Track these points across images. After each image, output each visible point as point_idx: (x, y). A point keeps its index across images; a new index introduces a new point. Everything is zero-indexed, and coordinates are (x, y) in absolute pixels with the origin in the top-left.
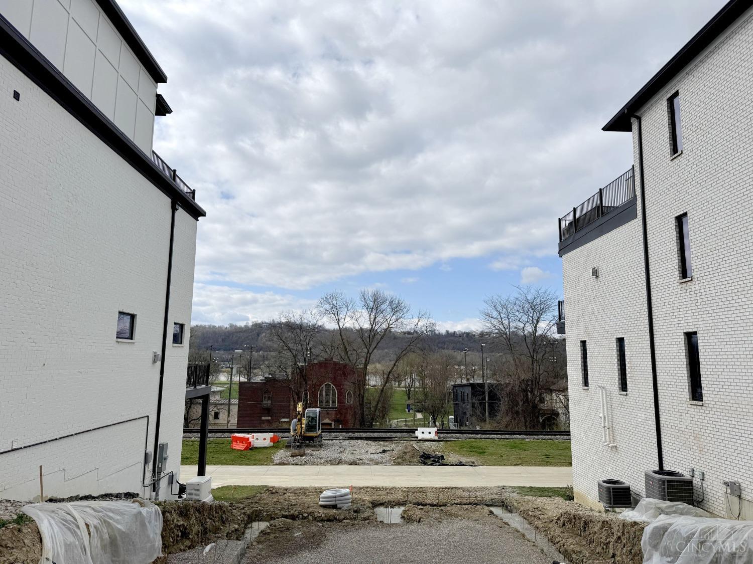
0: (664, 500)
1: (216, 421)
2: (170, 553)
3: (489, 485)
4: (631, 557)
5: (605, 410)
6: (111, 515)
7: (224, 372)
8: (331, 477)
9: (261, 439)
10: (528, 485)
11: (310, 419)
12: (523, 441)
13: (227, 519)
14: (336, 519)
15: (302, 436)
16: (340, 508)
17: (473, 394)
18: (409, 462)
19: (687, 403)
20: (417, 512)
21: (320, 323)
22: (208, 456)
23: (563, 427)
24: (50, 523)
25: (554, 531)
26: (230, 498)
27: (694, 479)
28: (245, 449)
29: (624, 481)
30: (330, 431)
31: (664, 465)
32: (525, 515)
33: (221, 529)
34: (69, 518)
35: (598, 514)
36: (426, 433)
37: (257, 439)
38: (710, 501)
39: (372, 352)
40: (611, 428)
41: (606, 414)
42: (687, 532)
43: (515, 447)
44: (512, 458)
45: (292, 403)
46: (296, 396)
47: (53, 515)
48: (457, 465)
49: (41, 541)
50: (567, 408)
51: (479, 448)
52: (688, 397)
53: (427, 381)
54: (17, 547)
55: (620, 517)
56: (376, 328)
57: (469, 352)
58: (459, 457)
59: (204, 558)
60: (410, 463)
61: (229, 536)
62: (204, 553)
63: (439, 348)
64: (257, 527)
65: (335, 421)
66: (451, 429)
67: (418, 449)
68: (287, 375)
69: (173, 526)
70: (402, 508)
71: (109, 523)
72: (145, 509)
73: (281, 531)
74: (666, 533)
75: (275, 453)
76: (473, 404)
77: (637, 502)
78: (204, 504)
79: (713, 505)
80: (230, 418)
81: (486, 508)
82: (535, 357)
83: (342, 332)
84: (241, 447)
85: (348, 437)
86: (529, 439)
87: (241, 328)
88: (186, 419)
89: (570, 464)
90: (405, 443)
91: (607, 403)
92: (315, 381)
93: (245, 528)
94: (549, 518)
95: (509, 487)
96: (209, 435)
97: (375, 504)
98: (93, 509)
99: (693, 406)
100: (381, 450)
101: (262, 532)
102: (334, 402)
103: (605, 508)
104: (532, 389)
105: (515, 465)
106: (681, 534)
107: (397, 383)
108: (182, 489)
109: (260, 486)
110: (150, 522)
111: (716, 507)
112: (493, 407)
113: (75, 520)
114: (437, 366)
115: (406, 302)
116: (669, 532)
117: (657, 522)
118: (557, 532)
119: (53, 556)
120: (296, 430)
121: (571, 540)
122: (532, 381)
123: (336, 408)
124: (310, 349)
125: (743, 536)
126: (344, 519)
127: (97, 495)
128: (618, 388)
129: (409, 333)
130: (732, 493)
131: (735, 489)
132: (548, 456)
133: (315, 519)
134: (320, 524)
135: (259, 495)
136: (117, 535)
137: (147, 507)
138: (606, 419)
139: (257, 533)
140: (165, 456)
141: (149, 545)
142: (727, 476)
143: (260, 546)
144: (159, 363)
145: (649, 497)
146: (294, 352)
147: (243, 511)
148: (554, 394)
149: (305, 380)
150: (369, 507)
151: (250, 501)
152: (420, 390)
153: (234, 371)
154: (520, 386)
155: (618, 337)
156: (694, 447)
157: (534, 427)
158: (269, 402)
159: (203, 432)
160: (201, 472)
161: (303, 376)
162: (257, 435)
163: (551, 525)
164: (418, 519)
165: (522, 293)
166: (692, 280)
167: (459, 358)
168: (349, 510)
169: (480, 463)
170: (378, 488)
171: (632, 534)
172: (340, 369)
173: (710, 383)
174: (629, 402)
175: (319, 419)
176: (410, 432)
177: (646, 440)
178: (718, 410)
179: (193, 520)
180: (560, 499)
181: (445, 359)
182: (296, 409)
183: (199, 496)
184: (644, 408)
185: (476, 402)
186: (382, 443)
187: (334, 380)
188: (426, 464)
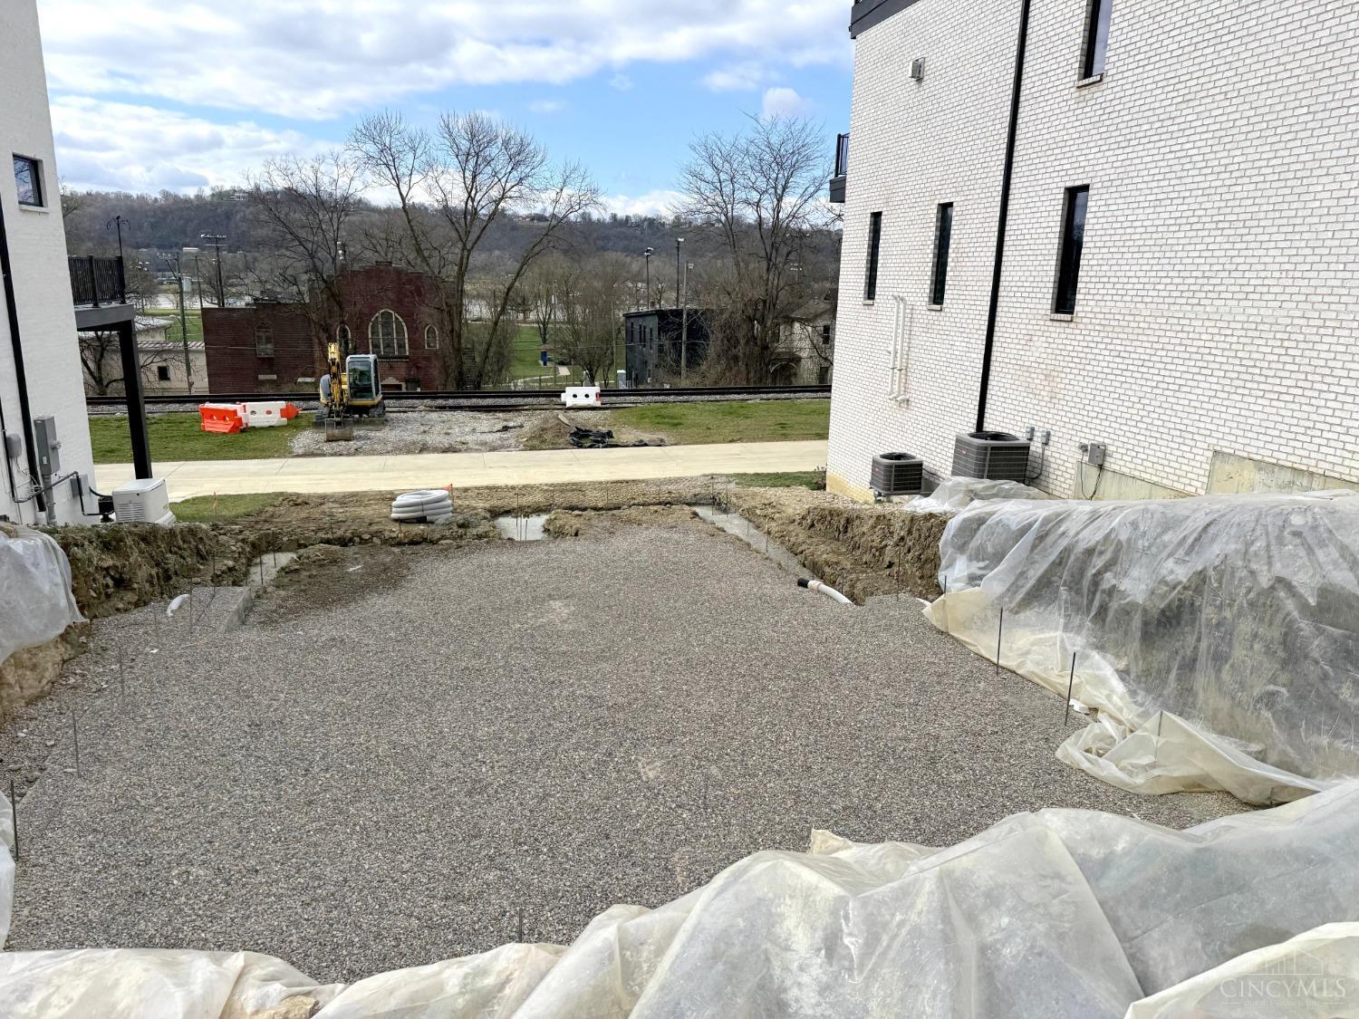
0: (982, 477)
1: (165, 384)
2: (95, 617)
3: (688, 474)
4: (919, 565)
5: (899, 339)
7: (166, 291)
8: (410, 473)
9: (261, 413)
10: (751, 471)
11: (357, 375)
12: (744, 404)
13: (209, 553)
14: (425, 540)
15: (344, 405)
16: (432, 523)
17: (661, 330)
18: (553, 444)
19: (1045, 317)
20: (572, 521)
22: (153, 444)
25: (797, 535)
26: (212, 517)
27: (1032, 443)
28: (232, 431)
29: (914, 454)
30: (399, 397)
31: (985, 425)
32: (749, 515)
33: (199, 570)
35: (866, 506)
36: (581, 395)
37: (253, 412)
38: (1051, 475)
39: (473, 247)
40: (904, 370)
41: (899, 347)
42: (1020, 523)
43: (731, 413)
44: (726, 431)
45: (317, 348)
46: (324, 336)
48: (635, 446)
51: (672, 418)
52: (1049, 307)
53: (578, 310)
55: (905, 508)
56: (478, 198)
57: (654, 255)
58: (638, 433)
59: (170, 619)
60: (555, 446)
61: (217, 580)
62: (169, 611)
63: (598, 249)
64: (272, 562)
65: (407, 381)
66: (621, 388)
67: (567, 422)
68: (300, 294)
69: (91, 570)
70: (544, 518)
72: (19, 541)
73: (321, 566)
74: (983, 527)
75: (294, 436)
76: (661, 347)
77: (933, 486)
78: (155, 529)
79: (1056, 482)
80: (193, 378)
81: (686, 508)
82: (773, 259)
83: (409, 211)
84: (223, 427)
85: (437, 407)
86: (755, 399)
87: (187, 201)
89: (823, 435)
90: (544, 414)
91: (904, 325)
92: (359, 306)
93: (249, 564)
94: (788, 518)
95: (722, 475)
96: (148, 407)
97: (495, 513)
99: (1055, 323)
100: (499, 427)
101: (283, 569)
102: (401, 346)
103: (879, 496)
104: (762, 316)
105: (730, 441)
106: (1008, 526)
107: (521, 315)
108: (106, 505)
109: (269, 494)
110: (36, 565)
111: (1059, 484)
112: (695, 350)
114: (596, 284)
115: (537, 140)
116: (989, 525)
117: (969, 511)
118: (802, 537)
120: (330, 395)
121: (822, 547)
122: (765, 302)
123: (407, 357)
125: (1112, 522)
126: (440, 539)
128: (927, 299)
129: (540, 218)
130: (1090, 461)
131: (1097, 456)
132: (783, 426)
133: (385, 542)
134: (396, 550)
135: (271, 509)
137: (23, 537)
138: (898, 355)
139: (274, 573)
140: (51, 442)
141: (46, 605)
142: (1088, 436)
143: (283, 593)
145: (958, 475)
146: (309, 245)
147: (240, 537)
148: (797, 325)
149: (340, 304)
150: (485, 518)
151: (253, 519)
152: (566, 325)
153: (186, 286)
154: (742, 312)
155: (942, 202)
156: (1042, 393)
157: (760, 380)
158: (270, 347)
159: (134, 400)
160: (143, 472)
161: (333, 296)
162: (252, 406)
163: (791, 528)
164: (574, 532)
165: (761, 130)
166: (1101, 80)
167: (635, 267)
168: (448, 525)
169: (673, 440)
170: (498, 487)
171: (925, 532)
172: (410, 281)
173: (1093, 280)
174: (942, 323)
175: (376, 377)
176: (550, 396)
177: (962, 386)
178: (1097, 328)
179: (135, 557)
180: (804, 488)
181: (609, 269)
182: (326, 357)
183: (143, 515)
184: (967, 331)
185: (667, 344)
186: (501, 415)
187: (398, 305)
188: (580, 446)
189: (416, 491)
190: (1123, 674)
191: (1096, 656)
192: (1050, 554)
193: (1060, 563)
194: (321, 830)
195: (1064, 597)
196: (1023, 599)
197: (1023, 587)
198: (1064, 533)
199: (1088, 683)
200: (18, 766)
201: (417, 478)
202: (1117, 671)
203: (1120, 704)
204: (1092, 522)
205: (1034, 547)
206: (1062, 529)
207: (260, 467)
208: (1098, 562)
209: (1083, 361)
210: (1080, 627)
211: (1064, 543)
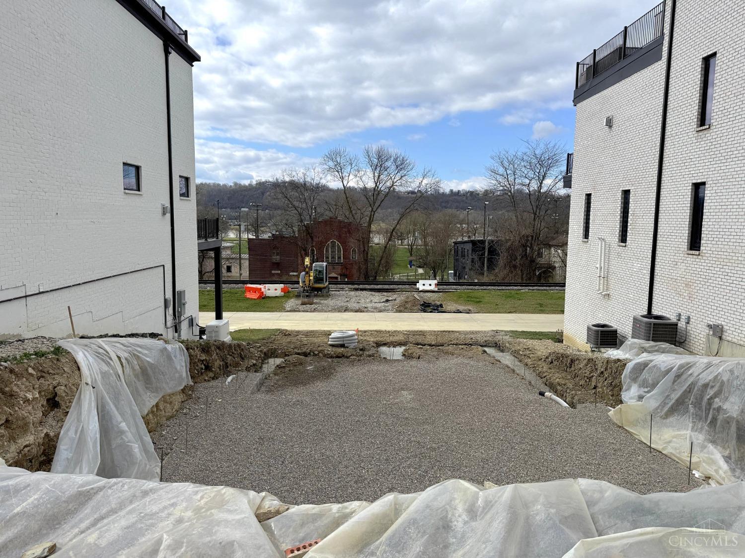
0: (649, 340)
1: (229, 274)
2: (196, 383)
3: (483, 329)
4: (611, 388)
5: (603, 261)
6: (139, 349)
7: (232, 229)
8: (338, 322)
9: (273, 290)
10: (520, 330)
11: (317, 273)
12: (518, 292)
13: (245, 356)
14: (343, 356)
15: (310, 287)
16: (347, 347)
17: (473, 250)
19: (683, 252)
20: (417, 351)
21: (323, 182)
22: (224, 304)
23: (558, 279)
24: (85, 355)
25: (543, 367)
26: (247, 339)
27: (679, 322)
28: (259, 298)
29: (613, 325)
30: (337, 283)
31: (653, 310)
32: (515, 354)
33: (240, 364)
34: (101, 351)
35: (584, 353)
36: (427, 285)
37: (269, 289)
38: (692, 341)
39: (376, 210)
40: (606, 278)
41: (602, 265)
42: (666, 367)
43: (510, 297)
44: (508, 307)
45: (300, 258)
46: (303, 252)
47: (86, 348)
48: (454, 312)
49: (79, 369)
50: (564, 262)
51: (477, 298)
52: (686, 247)
53: (429, 239)
54: (58, 374)
55: (605, 355)
56: (380, 186)
57: (472, 211)
58: (457, 306)
59: (227, 386)
60: (411, 311)
61: (248, 369)
62: (227, 383)
63: (442, 208)
64: (273, 363)
65: (341, 275)
66: (450, 281)
67: (419, 298)
68: (294, 232)
69: (196, 361)
70: (403, 348)
71: (138, 357)
72: (170, 345)
73: (295, 366)
74: (646, 368)
75: (286, 301)
76: (473, 259)
77: (622, 343)
78: (223, 343)
79: (694, 345)
80: (242, 271)
81: (480, 348)
82: (537, 214)
83: (346, 191)
84: (254, 296)
85: (354, 289)
86: (525, 290)
87: (245, 186)
88: (200, 272)
89: (562, 312)
90: (407, 294)
91: (605, 253)
92: (320, 238)
93: (262, 364)
94: (538, 357)
95: (502, 331)
96: (224, 286)
97: (379, 344)
98: (122, 344)
99: (690, 256)
100: (384, 300)
101: (278, 366)
102: (339, 258)
103: (592, 348)
104: (531, 244)
105: (509, 313)
106: (660, 368)
107: (400, 242)
108: (202, 331)
109: (274, 329)
110: (175, 356)
111: (696, 346)
112: (491, 262)
113: (107, 352)
114: (440, 225)
115: (411, 158)
116: (650, 368)
117: (639, 359)
118: (545, 369)
119: (92, 382)
120: (304, 282)
121: (557, 375)
122: (532, 236)
123: (341, 263)
124: (315, 208)
125: (718, 369)
126: (351, 356)
127: (124, 335)
128: (617, 240)
129: (413, 192)
130: (714, 334)
131: (717, 331)
132: (541, 305)
133: (325, 356)
134: (330, 360)
135: (274, 337)
136: (147, 366)
138: (602, 269)
139: (273, 367)
140: (183, 301)
141: (177, 375)
142: (712, 320)
143: (277, 377)
144: (168, 215)
145: (635, 338)
146: (299, 210)
147: (260, 349)
148: (552, 249)
149: (311, 237)
150: (373, 347)
151: (265, 341)
152: (422, 247)
153: (243, 228)
154: (519, 241)
155: (624, 189)
156: (684, 294)
157: (530, 279)
158: (278, 257)
159: (218, 282)
160: (219, 317)
161: (309, 233)
162: (268, 286)
163: (540, 363)
164: (418, 356)
165: (530, 147)
166: (709, 128)
167: (462, 216)
168: (355, 349)
169: (476, 310)
170: (381, 331)
171: (614, 370)
172: (345, 227)
173: (710, 233)
174: (627, 253)
175: (326, 273)
176: (411, 285)
177: (639, 288)
178: (714, 259)
179: (214, 356)
180: (550, 341)
181: (447, 218)
182: (304, 263)
183: (218, 336)
184: (641, 258)
185: (476, 258)
186: (385, 294)
187: (339, 238)
188: (425, 311)
189: (341, 331)
190: (727, 459)
191: (711, 447)
192: (683, 386)
193: (689, 392)
194: (288, 491)
195: (692, 411)
196: (668, 411)
197: (668, 404)
198: (691, 374)
199: (704, 461)
200: (162, 447)
201: (342, 324)
202: (723, 456)
203: (723, 475)
204: (707, 369)
205: (674, 381)
206: (690, 372)
207: (270, 316)
208: (711, 392)
209: (707, 277)
210: (702, 428)
211: (691, 380)
